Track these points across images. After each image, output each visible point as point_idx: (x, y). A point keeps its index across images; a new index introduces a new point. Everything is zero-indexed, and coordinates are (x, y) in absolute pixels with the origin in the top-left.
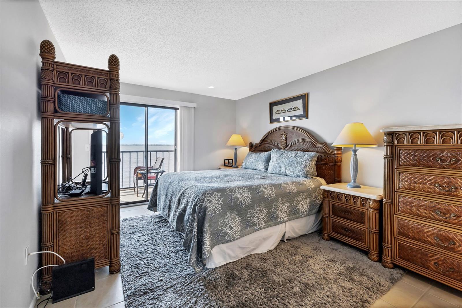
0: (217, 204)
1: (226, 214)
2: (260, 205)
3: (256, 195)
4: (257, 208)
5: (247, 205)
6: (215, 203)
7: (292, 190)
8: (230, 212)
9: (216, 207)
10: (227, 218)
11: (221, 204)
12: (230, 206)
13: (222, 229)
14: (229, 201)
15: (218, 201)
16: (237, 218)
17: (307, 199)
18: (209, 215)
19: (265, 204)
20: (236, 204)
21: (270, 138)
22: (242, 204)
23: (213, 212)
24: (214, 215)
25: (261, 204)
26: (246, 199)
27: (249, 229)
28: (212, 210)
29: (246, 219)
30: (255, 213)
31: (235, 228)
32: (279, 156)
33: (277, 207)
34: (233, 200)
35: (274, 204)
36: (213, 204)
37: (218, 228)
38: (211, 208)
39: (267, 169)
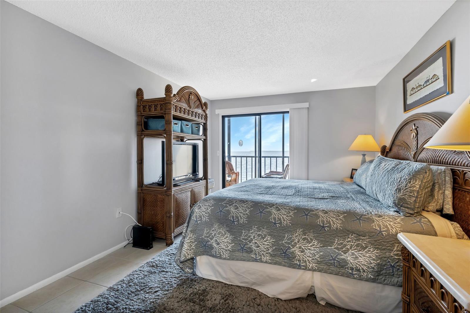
0: (204, 212)
1: (212, 225)
2: (261, 230)
3: (256, 214)
4: (255, 231)
5: (241, 224)
6: (203, 210)
7: (330, 224)
8: (219, 225)
9: (203, 215)
10: (214, 230)
11: (208, 213)
12: (218, 219)
13: (208, 240)
14: (218, 212)
15: (206, 209)
16: (228, 235)
17: (372, 250)
18: (194, 221)
19: (269, 230)
20: (226, 218)
22: (233, 220)
23: (199, 219)
24: (200, 222)
25: (264, 228)
26: (240, 216)
27: (245, 254)
28: (198, 217)
29: (240, 240)
30: (252, 237)
31: (222, 245)
33: (292, 242)
34: (223, 212)
35: (286, 235)
36: (200, 211)
37: (203, 237)
38: (198, 214)
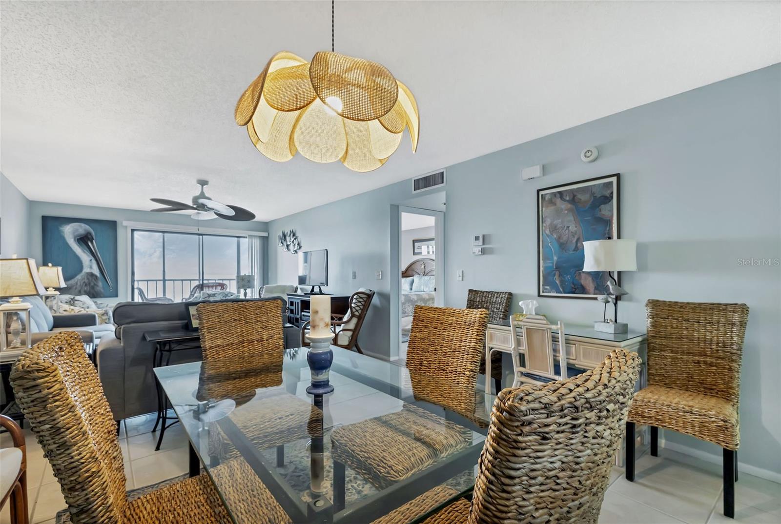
21: (413, 266)
32: (419, 280)
39: (411, 289)
